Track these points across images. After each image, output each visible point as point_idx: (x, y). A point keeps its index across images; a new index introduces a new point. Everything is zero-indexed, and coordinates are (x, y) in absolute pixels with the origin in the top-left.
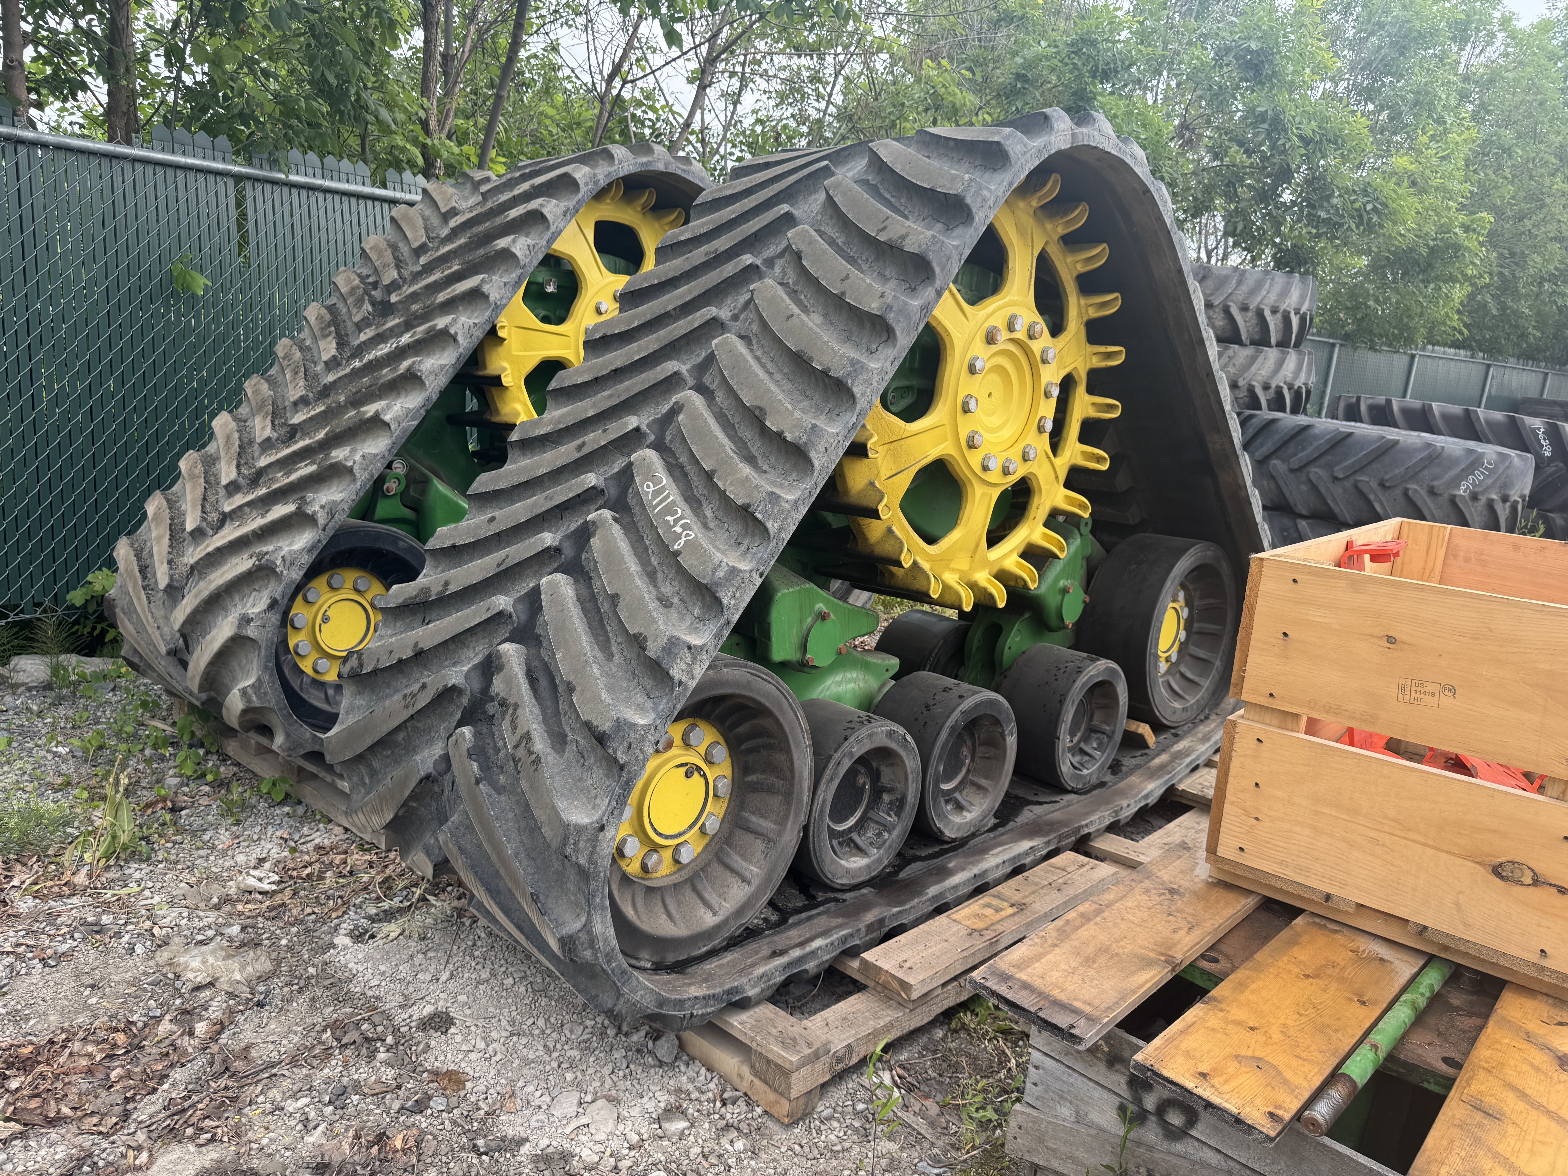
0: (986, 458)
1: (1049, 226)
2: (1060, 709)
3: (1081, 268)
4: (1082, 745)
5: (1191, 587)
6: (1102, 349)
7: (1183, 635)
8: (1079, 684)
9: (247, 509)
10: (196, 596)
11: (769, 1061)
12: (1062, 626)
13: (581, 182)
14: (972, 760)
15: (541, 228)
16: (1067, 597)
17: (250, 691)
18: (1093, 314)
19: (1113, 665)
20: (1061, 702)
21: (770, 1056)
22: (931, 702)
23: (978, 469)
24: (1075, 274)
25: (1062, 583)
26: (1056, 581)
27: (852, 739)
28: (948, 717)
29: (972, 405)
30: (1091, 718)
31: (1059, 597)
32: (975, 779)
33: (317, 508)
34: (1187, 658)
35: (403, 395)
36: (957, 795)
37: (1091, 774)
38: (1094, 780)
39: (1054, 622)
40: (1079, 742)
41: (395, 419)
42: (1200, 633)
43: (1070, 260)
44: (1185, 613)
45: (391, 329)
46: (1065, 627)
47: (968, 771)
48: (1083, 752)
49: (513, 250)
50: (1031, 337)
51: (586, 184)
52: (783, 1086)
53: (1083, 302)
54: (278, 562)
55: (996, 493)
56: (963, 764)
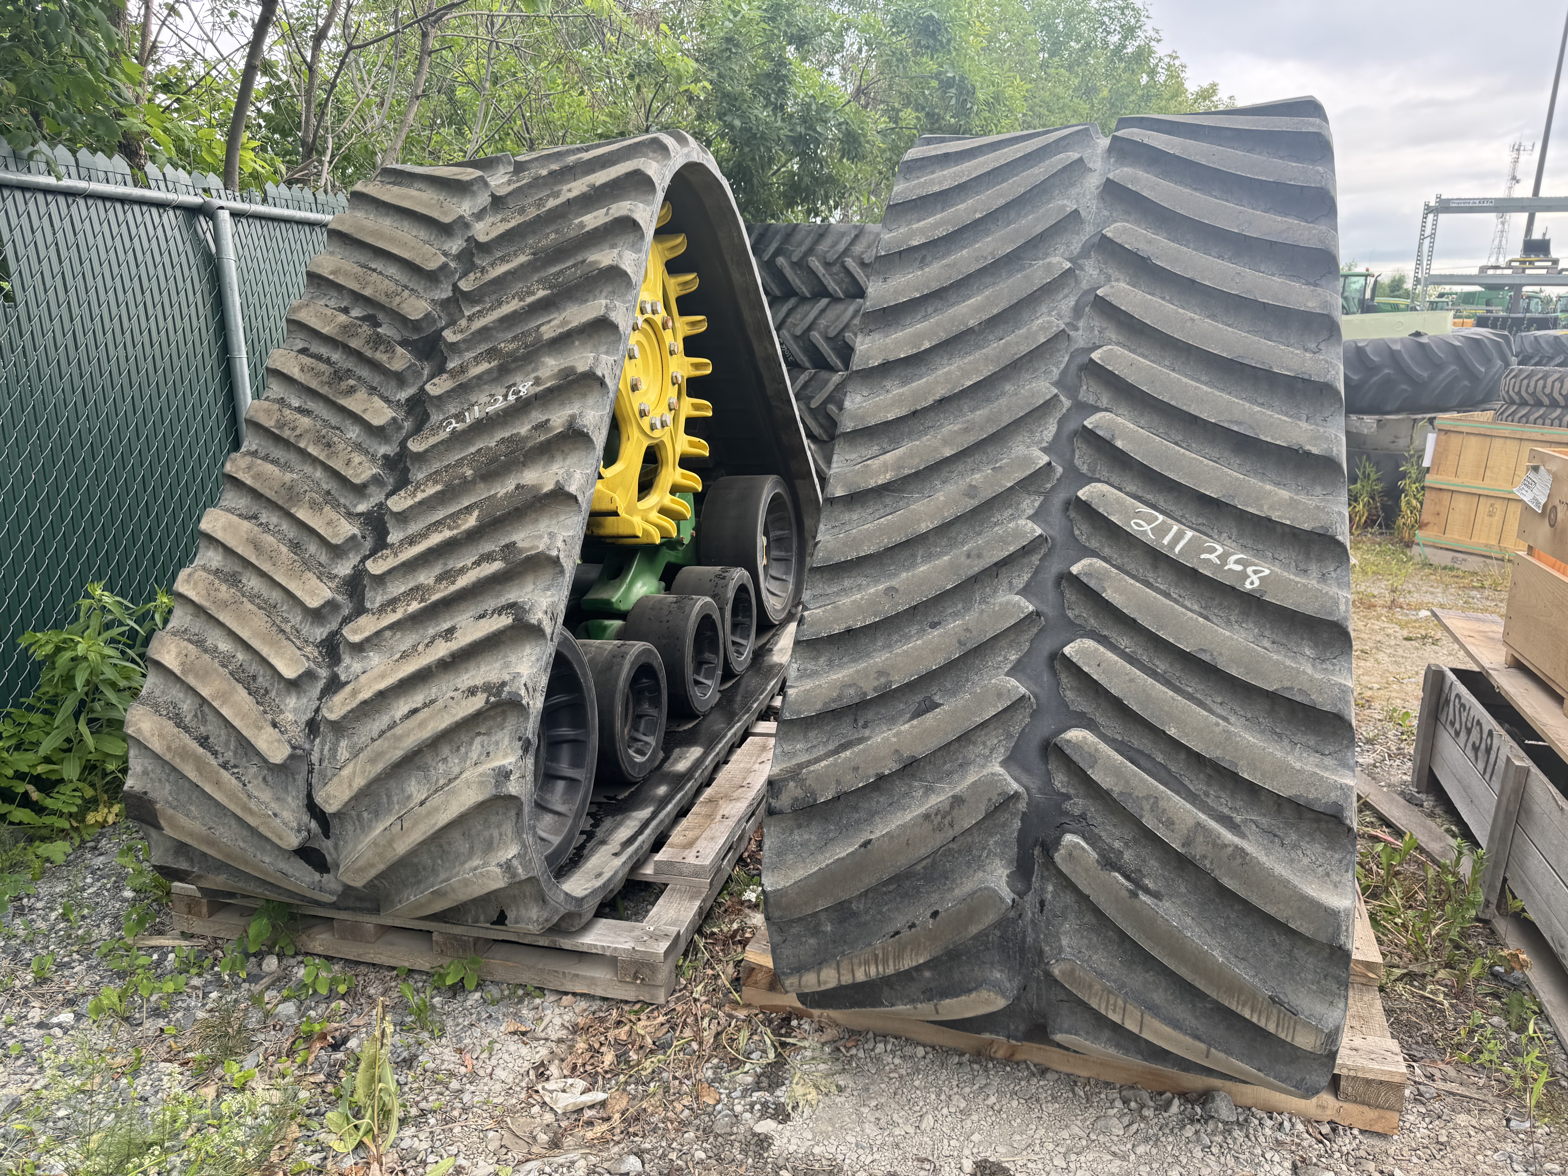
9: (388, 634)
10: (373, 761)
11: (1368, 1082)
15: (631, 238)
17: (515, 862)
21: (1370, 1076)
33: (540, 615)
35: (559, 457)
41: (578, 489)
45: (479, 377)
52: (1393, 1099)
54: (523, 692)
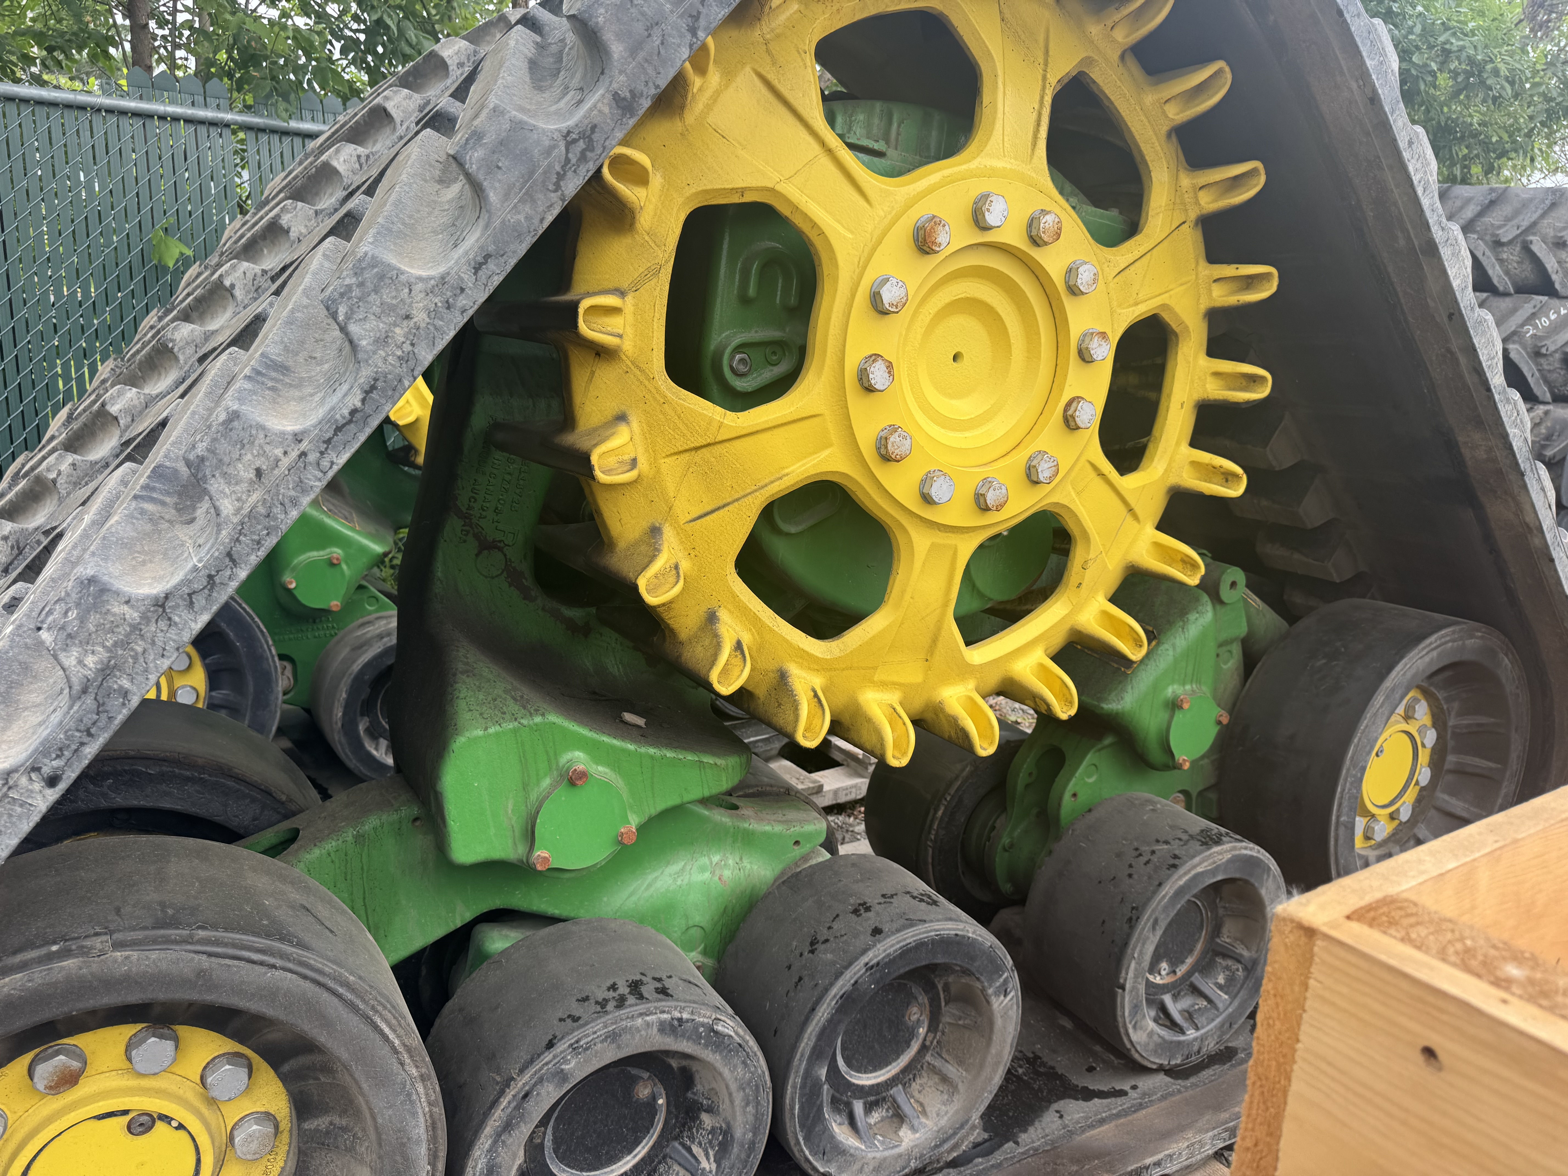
0: (927, 480)
1: (1095, 30)
2: (1129, 936)
3: (1177, 114)
4: (1197, 979)
5: (1440, 695)
6: (1230, 270)
7: (1424, 775)
8: (1168, 889)
12: (1170, 764)
13: (452, 63)
14: (933, 1027)
16: (1179, 716)
18: (1210, 203)
19: (1251, 850)
20: (1132, 922)
22: (823, 934)
23: (911, 502)
24: (1165, 129)
25: (1171, 690)
26: (1156, 687)
27: (561, 1047)
28: (838, 975)
29: (878, 375)
30: (1217, 931)
31: (1164, 716)
32: (937, 1063)
34: (1432, 813)
36: (897, 1092)
37: (1202, 1039)
38: (1211, 1046)
39: (1156, 755)
40: (1189, 974)
42: (1460, 771)
43: (1150, 98)
44: (1431, 737)
46: (1176, 767)
47: (924, 1048)
48: (1196, 991)
49: (335, 163)
50: (1036, 241)
51: (461, 65)
53: (1186, 181)
55: (967, 547)
56: (912, 1034)
